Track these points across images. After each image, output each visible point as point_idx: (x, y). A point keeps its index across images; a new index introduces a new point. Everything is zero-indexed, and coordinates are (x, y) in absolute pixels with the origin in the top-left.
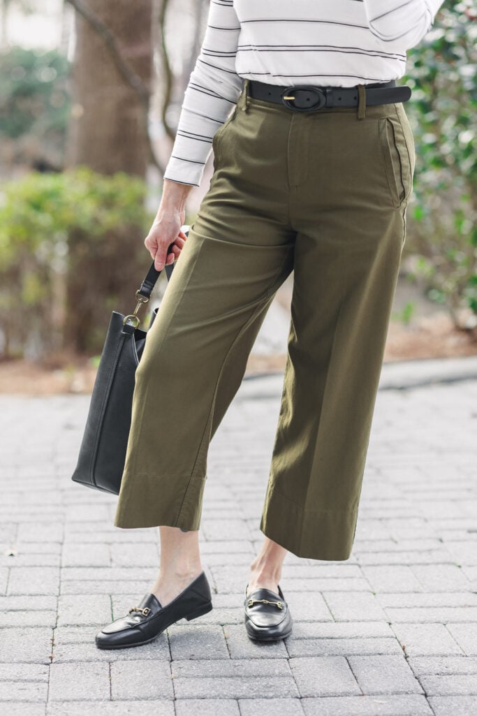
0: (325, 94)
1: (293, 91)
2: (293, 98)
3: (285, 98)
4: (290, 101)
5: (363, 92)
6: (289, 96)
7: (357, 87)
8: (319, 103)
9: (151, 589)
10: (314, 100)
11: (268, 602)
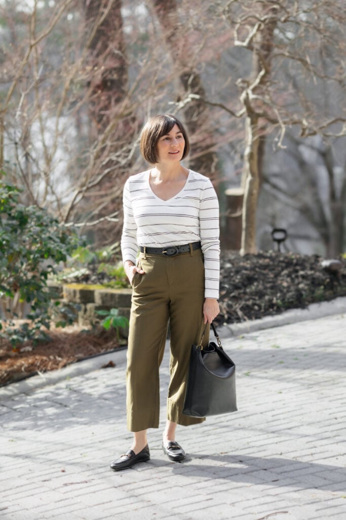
0: (178, 248)
1: (166, 249)
2: (166, 252)
3: (163, 252)
4: (165, 253)
5: (191, 245)
6: (165, 251)
7: (188, 244)
8: (176, 252)
9: (132, 448)
10: (174, 251)
11: (174, 446)
